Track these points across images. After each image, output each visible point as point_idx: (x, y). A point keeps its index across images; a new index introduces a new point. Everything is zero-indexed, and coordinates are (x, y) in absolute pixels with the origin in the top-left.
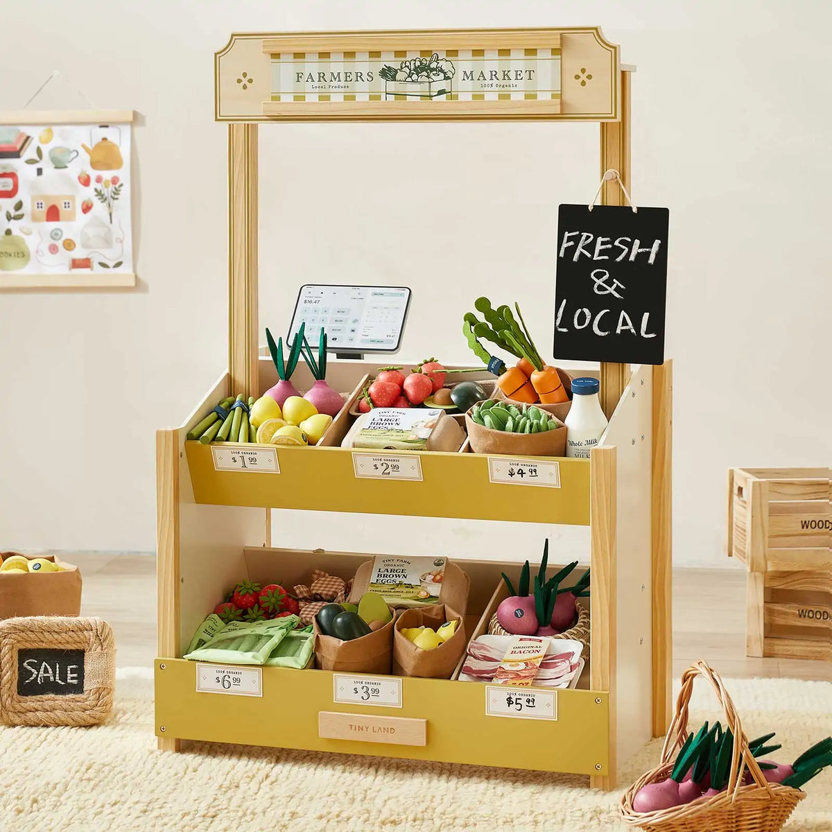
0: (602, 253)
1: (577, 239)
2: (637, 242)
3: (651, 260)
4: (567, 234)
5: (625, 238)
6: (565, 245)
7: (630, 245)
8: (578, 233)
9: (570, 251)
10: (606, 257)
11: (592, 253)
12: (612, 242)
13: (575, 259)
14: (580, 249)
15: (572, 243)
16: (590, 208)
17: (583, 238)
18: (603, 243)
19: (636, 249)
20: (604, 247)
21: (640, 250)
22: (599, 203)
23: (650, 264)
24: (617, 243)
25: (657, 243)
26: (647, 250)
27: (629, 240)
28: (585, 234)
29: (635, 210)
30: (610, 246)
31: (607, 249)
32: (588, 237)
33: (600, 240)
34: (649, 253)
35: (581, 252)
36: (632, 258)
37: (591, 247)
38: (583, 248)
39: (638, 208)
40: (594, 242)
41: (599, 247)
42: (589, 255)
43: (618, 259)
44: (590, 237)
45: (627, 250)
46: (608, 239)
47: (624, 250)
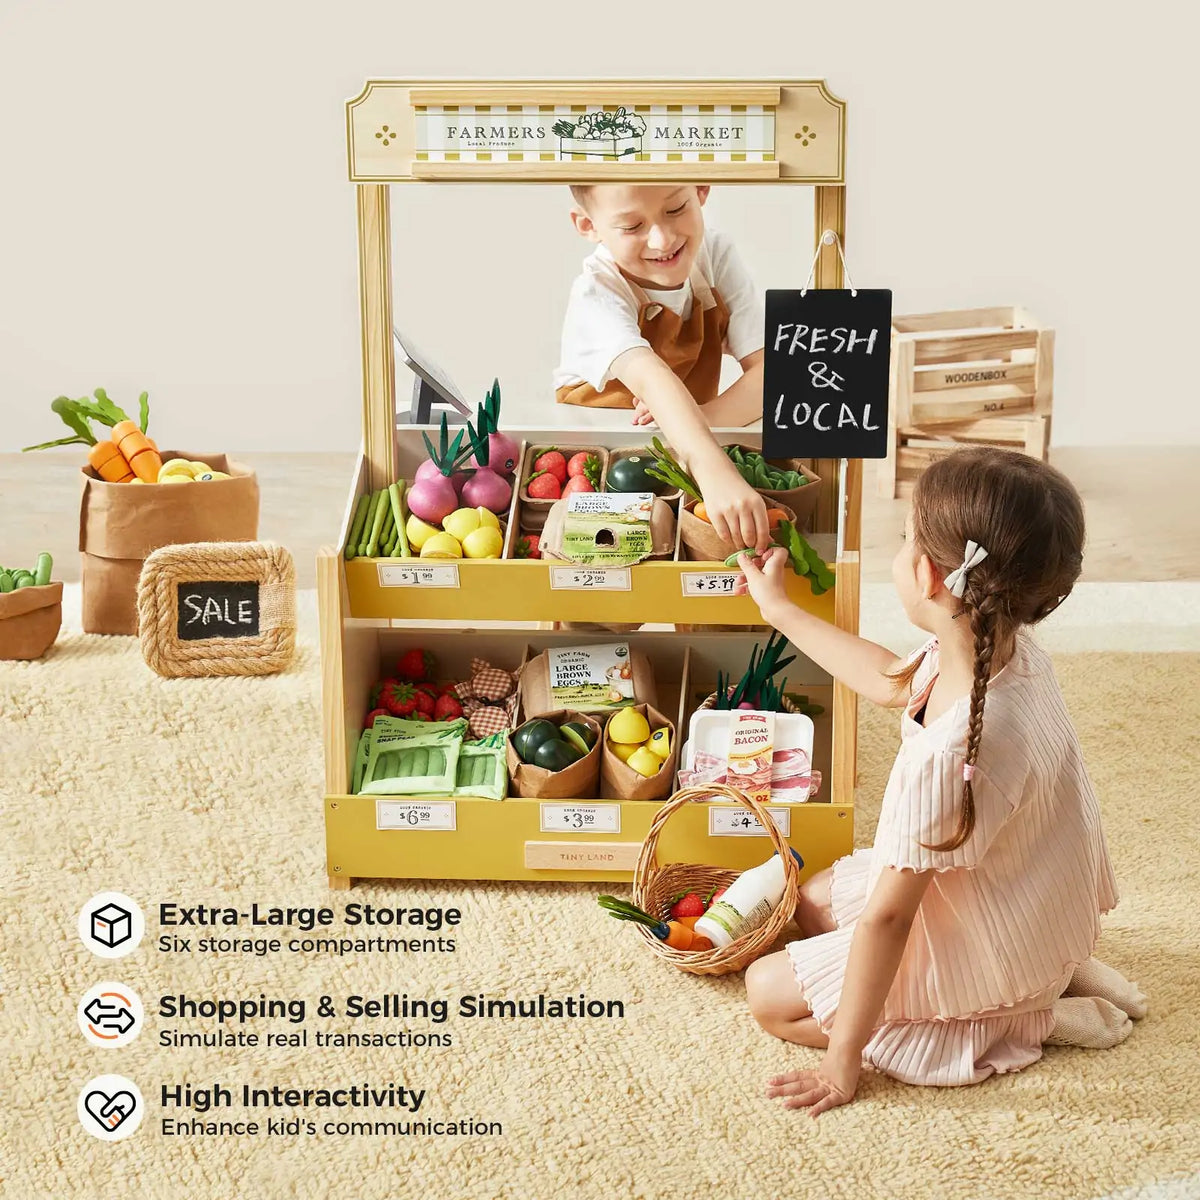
0: (818, 345)
1: (791, 332)
2: (854, 332)
3: (869, 350)
4: (781, 327)
5: (841, 329)
6: (779, 338)
7: (847, 336)
8: (792, 325)
9: (786, 344)
10: (823, 349)
11: (809, 347)
12: (828, 333)
13: (791, 351)
14: (795, 342)
15: (786, 336)
16: (803, 294)
17: (798, 330)
18: (819, 335)
19: (853, 340)
20: (820, 339)
21: (858, 341)
22: (813, 287)
23: (868, 354)
24: (833, 334)
25: (876, 329)
26: (865, 340)
27: (846, 330)
28: (800, 327)
29: (854, 294)
30: (826, 338)
31: (824, 341)
32: (803, 329)
33: (815, 331)
34: (867, 343)
35: (797, 346)
36: (850, 349)
37: (806, 340)
38: (799, 340)
39: (858, 291)
40: (810, 334)
41: (815, 339)
42: (805, 348)
43: (836, 351)
44: (805, 329)
45: (844, 341)
46: (824, 330)
47: (841, 341)
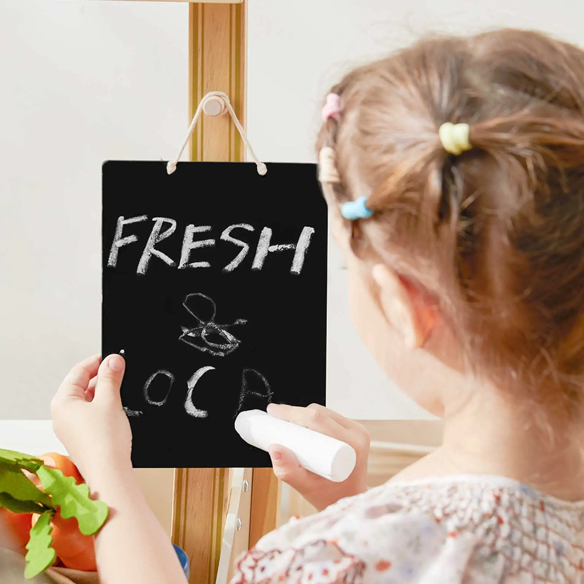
0: (195, 255)
1: (143, 231)
2: (267, 232)
3: (297, 266)
4: (122, 221)
5: (244, 226)
6: (118, 243)
7: (253, 240)
8: (144, 218)
9: (131, 254)
10: (204, 264)
11: (177, 257)
12: (215, 234)
13: (141, 268)
14: (150, 249)
15: (132, 239)
16: (171, 169)
17: (157, 228)
18: (197, 237)
19: (264, 247)
20: (199, 244)
21: (274, 248)
22: (186, 158)
23: (295, 274)
24: (225, 236)
25: (307, 232)
26: (288, 247)
27: (250, 228)
28: (159, 221)
29: (262, 170)
30: (211, 242)
31: (206, 248)
32: (166, 226)
33: (191, 230)
34: (291, 253)
35: (153, 257)
36: (258, 264)
37: (172, 246)
38: (157, 247)
39: (268, 165)
40: (179, 235)
41: (189, 245)
42: (169, 261)
43: (229, 268)
44: (170, 225)
45: (246, 248)
46: (208, 228)
47: (241, 248)
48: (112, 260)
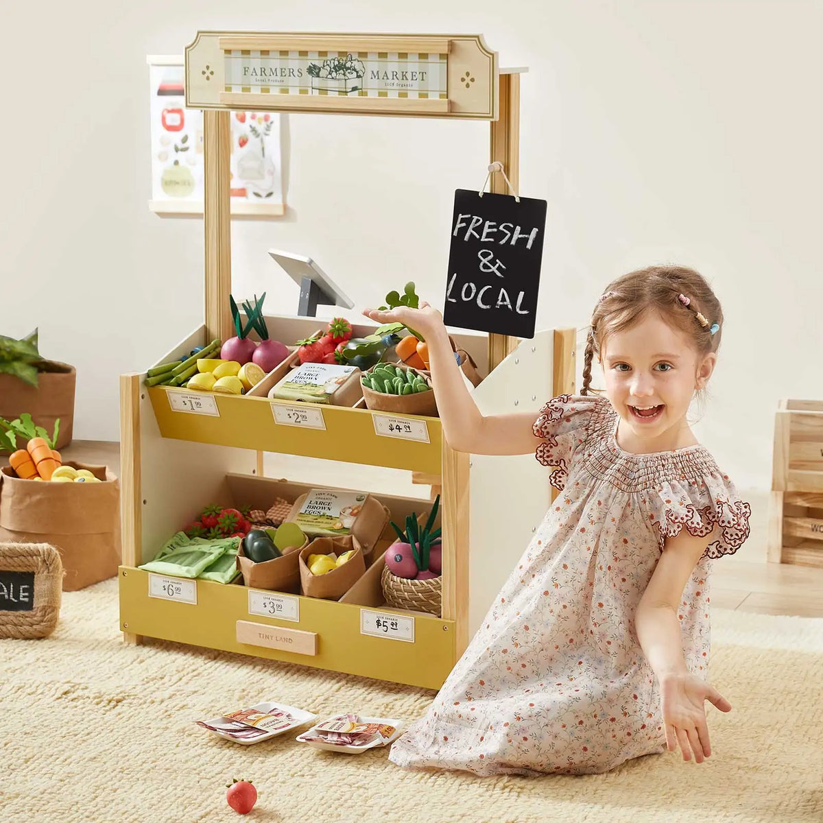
0: (489, 235)
1: (468, 221)
2: (518, 228)
3: (529, 246)
4: (461, 216)
5: (509, 224)
6: (458, 226)
7: (512, 231)
8: (470, 216)
9: (463, 231)
10: (492, 240)
11: (481, 235)
12: (497, 226)
13: (466, 238)
14: (470, 231)
15: (464, 224)
16: (481, 195)
17: (474, 221)
18: (490, 227)
19: (517, 235)
20: (490, 230)
21: (521, 236)
22: (488, 191)
23: (528, 249)
24: (501, 228)
25: (535, 230)
26: (526, 236)
27: (512, 226)
28: (475, 218)
29: (517, 200)
30: (495, 230)
31: (493, 232)
32: (478, 221)
33: (488, 223)
34: (528, 239)
35: (472, 233)
36: (513, 242)
37: (479, 230)
38: (473, 229)
39: (521, 198)
40: (483, 225)
41: (486, 230)
42: (478, 237)
43: (502, 243)
44: (479, 220)
45: (509, 234)
46: (495, 223)
47: (507, 234)
48: (455, 234)
